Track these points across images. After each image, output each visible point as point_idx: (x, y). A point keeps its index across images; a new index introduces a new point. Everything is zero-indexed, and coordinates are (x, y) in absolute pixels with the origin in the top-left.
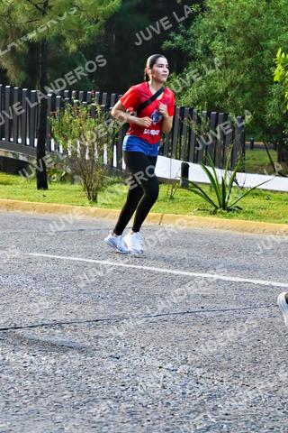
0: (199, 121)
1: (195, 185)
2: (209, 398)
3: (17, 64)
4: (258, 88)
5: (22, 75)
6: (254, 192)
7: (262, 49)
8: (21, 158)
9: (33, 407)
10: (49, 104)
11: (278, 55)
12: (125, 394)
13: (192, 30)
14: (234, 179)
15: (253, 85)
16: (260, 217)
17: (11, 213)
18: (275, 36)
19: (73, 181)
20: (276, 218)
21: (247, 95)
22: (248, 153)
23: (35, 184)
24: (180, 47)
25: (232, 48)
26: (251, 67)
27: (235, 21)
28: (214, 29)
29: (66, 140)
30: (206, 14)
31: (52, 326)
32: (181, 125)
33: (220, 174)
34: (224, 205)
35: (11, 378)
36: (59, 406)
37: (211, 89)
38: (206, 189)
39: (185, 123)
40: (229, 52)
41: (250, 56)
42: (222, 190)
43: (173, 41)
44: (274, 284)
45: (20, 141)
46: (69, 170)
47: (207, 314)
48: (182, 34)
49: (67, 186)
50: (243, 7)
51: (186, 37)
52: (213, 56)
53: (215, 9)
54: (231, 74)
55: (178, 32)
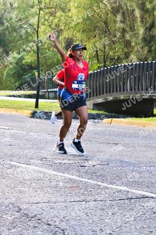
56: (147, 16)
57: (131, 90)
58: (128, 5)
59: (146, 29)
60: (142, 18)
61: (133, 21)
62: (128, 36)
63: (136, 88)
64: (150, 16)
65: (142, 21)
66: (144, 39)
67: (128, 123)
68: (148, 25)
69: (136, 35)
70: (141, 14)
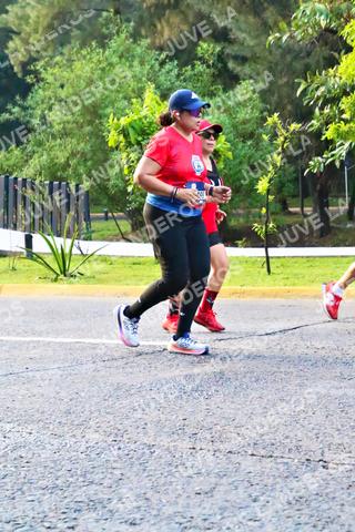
1: (38, 256)
4: (100, 156)
11: (110, 120)
13: (29, 102)
15: (94, 154)
16: (101, 281)
20: (118, 281)
21: (89, 163)
24: (18, 119)
26: (91, 134)
27: (71, 90)
28: (50, 98)
30: (41, 84)
32: (24, 198)
33: (58, 242)
34: (64, 272)
37: (52, 160)
38: (47, 259)
41: (90, 123)
42: (63, 259)
43: (11, 114)
48: (19, 106)
50: (79, 77)
51: (25, 109)
52: (51, 127)
53: (50, 79)
54: (71, 143)
55: (15, 104)
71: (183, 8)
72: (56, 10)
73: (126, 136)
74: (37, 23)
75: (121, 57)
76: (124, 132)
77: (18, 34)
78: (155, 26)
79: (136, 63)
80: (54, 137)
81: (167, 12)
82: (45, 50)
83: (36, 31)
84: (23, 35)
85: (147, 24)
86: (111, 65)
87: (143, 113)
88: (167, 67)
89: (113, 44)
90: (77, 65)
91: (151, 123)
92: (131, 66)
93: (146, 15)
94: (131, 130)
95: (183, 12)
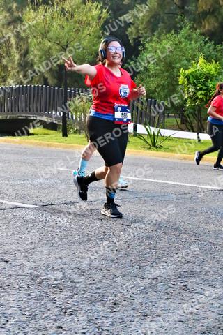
0: (142, 103)
1: (140, 135)
2: (146, 239)
3: (53, 76)
4: (171, 87)
5: (55, 81)
6: (169, 138)
7: (173, 68)
8: (55, 122)
9: (60, 243)
10: (68, 95)
11: (181, 71)
12: (105, 237)
13: (139, 59)
14: (159, 132)
15: (168, 86)
16: (172, 151)
17: (50, 149)
18: (180, 61)
19: (80, 133)
21: (166, 91)
22: (166, 120)
23: (61, 134)
25: (158, 68)
26: (168, 77)
29: (77, 113)
30: (146, 51)
31: (69, 204)
32: (133, 105)
33: (152, 130)
34: (154, 145)
35: (50, 229)
36: (73, 243)
38: (145, 137)
39: (135, 105)
40: (157, 70)
41: (167, 71)
42: (154, 138)
44: (179, 184)
45: (54, 113)
46: (78, 128)
47: (146, 198)
48: (134, 61)
49: (77, 135)
52: (149, 72)
53: (150, 48)
54: (158, 80)
55: (132, 60)
56: (21, 43)
57: (8, 111)
58: (4, 32)
59: (21, 55)
60: (17, 45)
61: (10, 47)
62: (4, 61)
63: (13, 109)
64: (24, 44)
65: (17, 48)
66: (20, 65)
67: (5, 141)
68: (23, 51)
69: (12, 61)
70: (16, 42)
71: (216, 14)
72: (153, 13)
73: (188, 79)
74: (143, 19)
75: (186, 38)
76: (187, 77)
77: (133, 24)
78: (201, 23)
79: (193, 42)
80: (150, 77)
81: (208, 16)
82: (146, 33)
83: (142, 24)
84: (136, 25)
85: (197, 22)
86: (180, 42)
87: (197, 68)
88: (208, 44)
89: (182, 32)
90: (164, 42)
91: (201, 74)
92: (190, 43)
93: (197, 17)
94: (191, 76)
95: (215, 16)
